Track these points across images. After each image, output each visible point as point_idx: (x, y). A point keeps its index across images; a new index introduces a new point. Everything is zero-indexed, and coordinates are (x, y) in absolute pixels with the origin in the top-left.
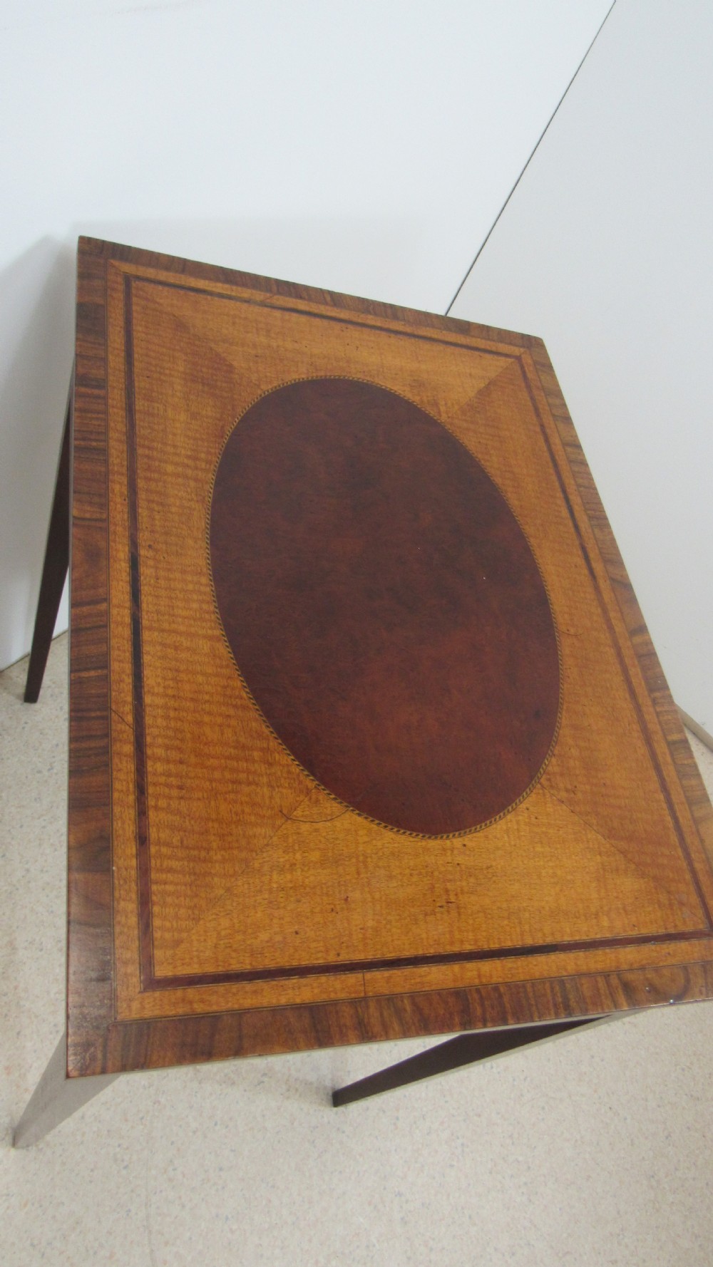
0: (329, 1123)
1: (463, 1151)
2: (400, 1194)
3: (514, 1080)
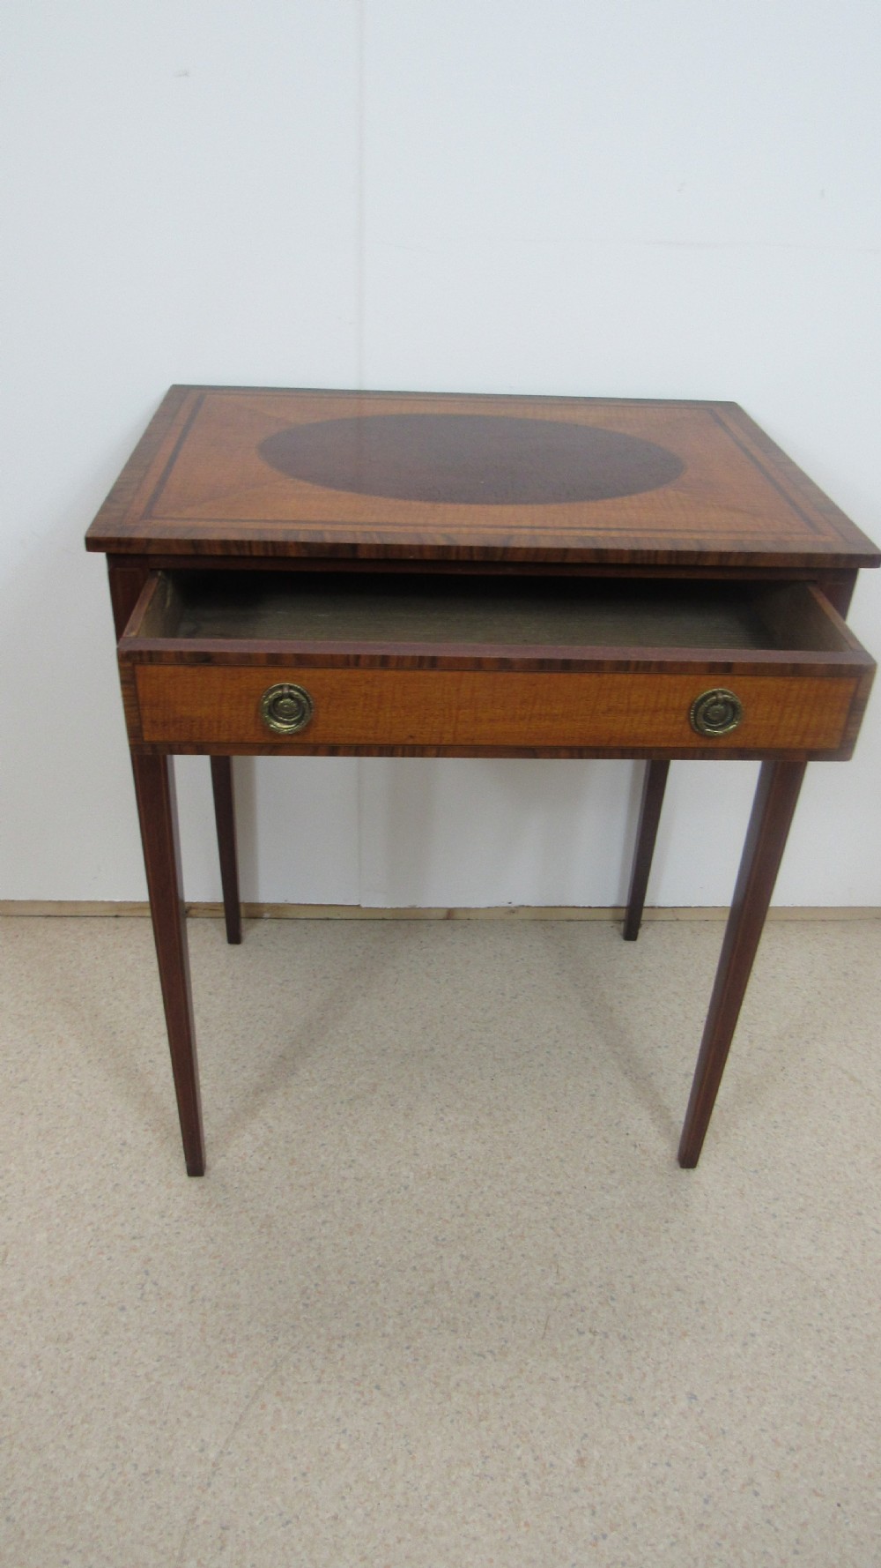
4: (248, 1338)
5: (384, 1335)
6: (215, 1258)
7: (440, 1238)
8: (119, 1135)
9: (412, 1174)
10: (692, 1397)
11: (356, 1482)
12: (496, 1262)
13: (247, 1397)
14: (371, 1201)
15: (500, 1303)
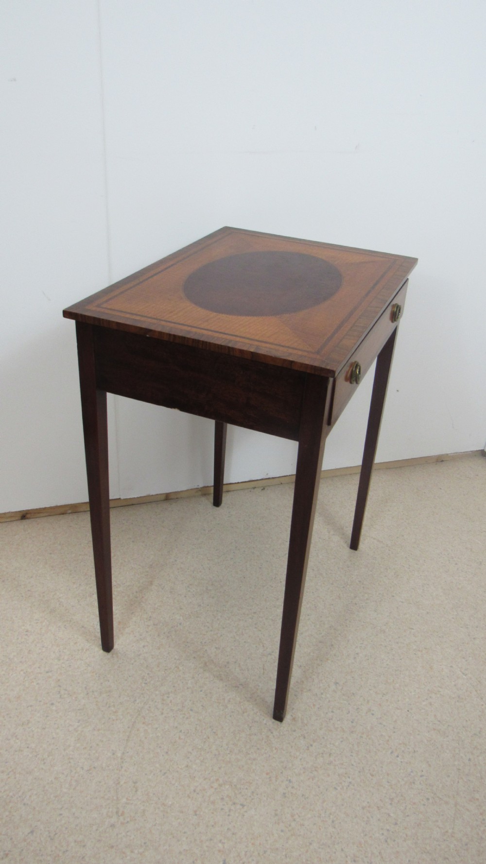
4: (121, 703)
5: (188, 688)
6: (93, 672)
7: (203, 642)
8: (23, 628)
9: (181, 617)
10: (336, 683)
11: (193, 750)
12: (233, 647)
13: (129, 728)
14: (164, 633)
15: (240, 664)
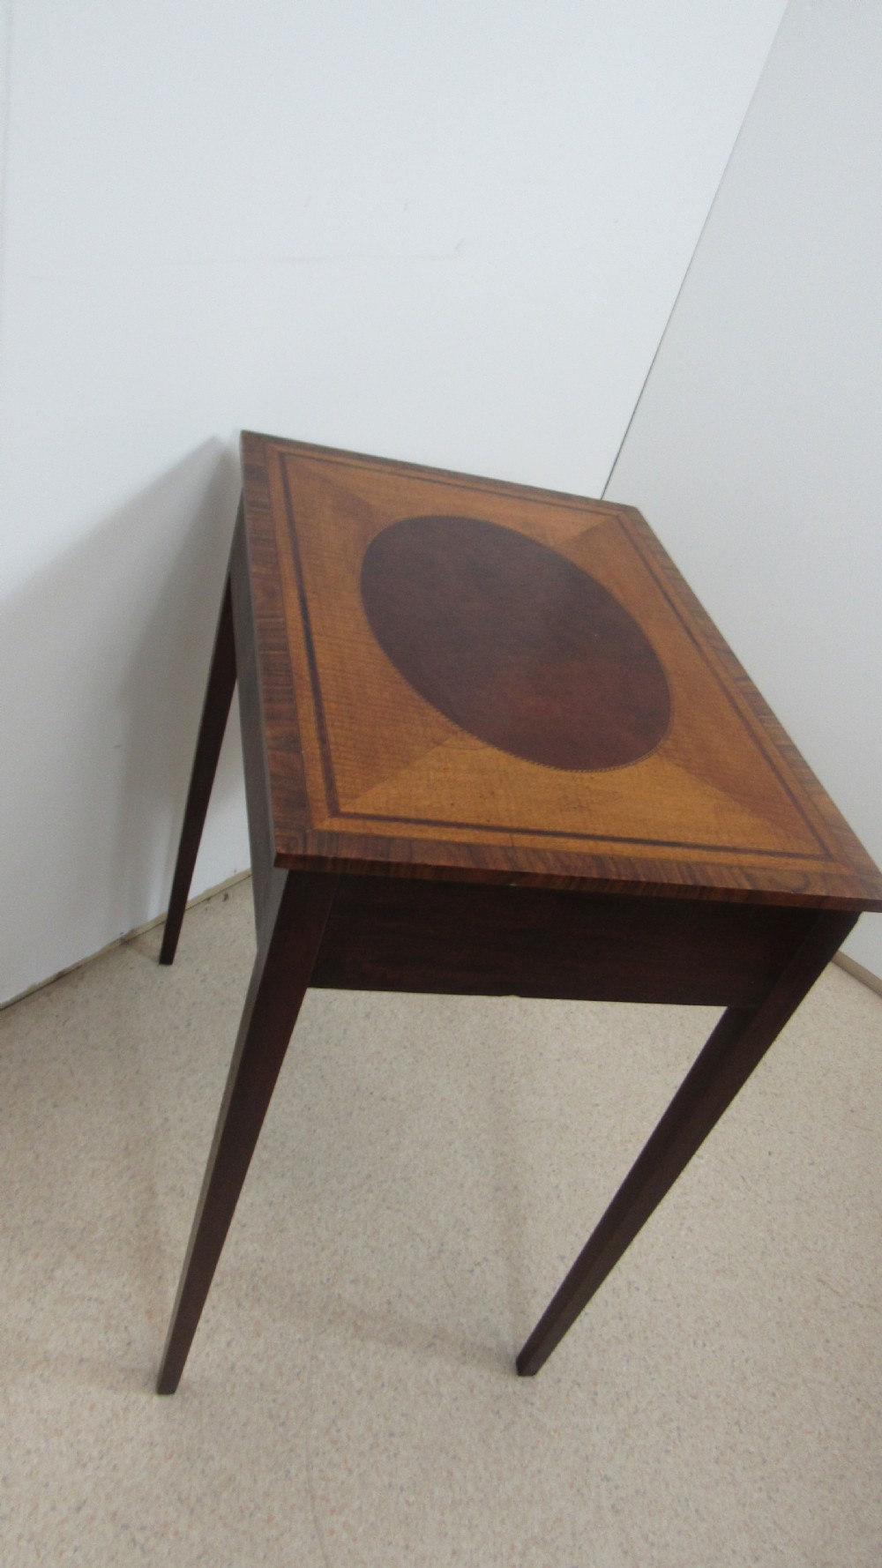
0: (515, 1393)
1: (679, 1435)
2: (607, 1479)
3: (733, 1361)
5: (359, 1393)
7: (325, 1281)
9: (256, 1245)
11: (442, 1514)
12: (378, 1267)
13: (313, 1538)
15: (408, 1296)
